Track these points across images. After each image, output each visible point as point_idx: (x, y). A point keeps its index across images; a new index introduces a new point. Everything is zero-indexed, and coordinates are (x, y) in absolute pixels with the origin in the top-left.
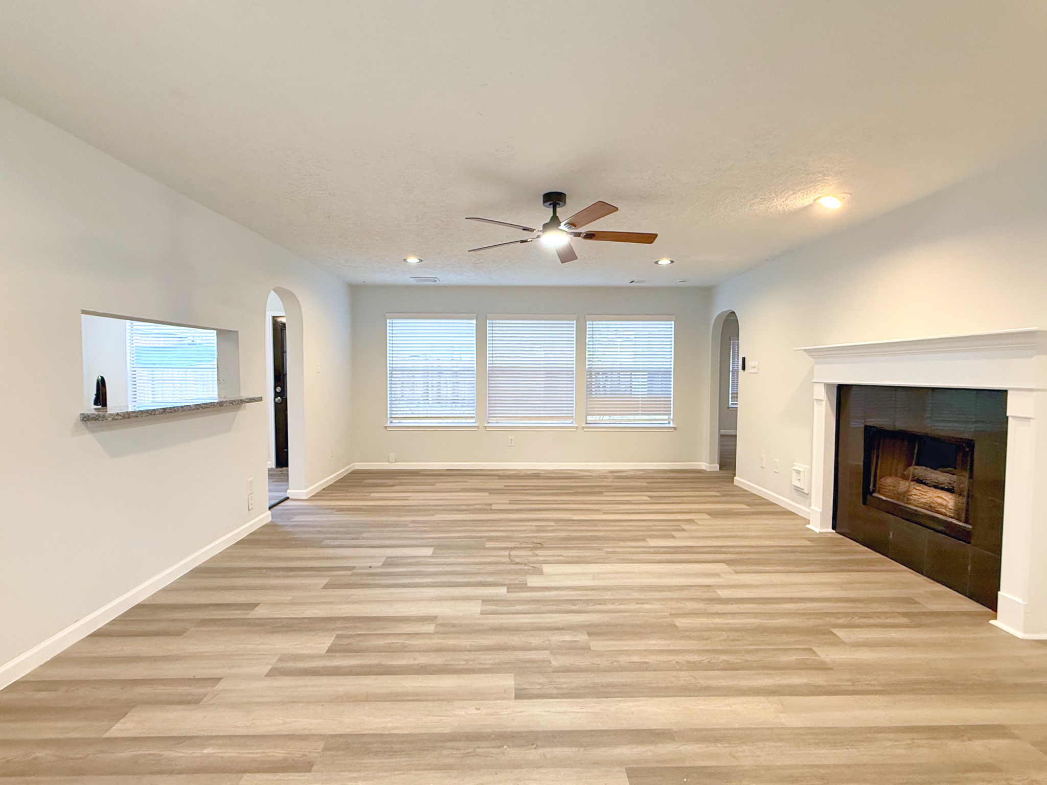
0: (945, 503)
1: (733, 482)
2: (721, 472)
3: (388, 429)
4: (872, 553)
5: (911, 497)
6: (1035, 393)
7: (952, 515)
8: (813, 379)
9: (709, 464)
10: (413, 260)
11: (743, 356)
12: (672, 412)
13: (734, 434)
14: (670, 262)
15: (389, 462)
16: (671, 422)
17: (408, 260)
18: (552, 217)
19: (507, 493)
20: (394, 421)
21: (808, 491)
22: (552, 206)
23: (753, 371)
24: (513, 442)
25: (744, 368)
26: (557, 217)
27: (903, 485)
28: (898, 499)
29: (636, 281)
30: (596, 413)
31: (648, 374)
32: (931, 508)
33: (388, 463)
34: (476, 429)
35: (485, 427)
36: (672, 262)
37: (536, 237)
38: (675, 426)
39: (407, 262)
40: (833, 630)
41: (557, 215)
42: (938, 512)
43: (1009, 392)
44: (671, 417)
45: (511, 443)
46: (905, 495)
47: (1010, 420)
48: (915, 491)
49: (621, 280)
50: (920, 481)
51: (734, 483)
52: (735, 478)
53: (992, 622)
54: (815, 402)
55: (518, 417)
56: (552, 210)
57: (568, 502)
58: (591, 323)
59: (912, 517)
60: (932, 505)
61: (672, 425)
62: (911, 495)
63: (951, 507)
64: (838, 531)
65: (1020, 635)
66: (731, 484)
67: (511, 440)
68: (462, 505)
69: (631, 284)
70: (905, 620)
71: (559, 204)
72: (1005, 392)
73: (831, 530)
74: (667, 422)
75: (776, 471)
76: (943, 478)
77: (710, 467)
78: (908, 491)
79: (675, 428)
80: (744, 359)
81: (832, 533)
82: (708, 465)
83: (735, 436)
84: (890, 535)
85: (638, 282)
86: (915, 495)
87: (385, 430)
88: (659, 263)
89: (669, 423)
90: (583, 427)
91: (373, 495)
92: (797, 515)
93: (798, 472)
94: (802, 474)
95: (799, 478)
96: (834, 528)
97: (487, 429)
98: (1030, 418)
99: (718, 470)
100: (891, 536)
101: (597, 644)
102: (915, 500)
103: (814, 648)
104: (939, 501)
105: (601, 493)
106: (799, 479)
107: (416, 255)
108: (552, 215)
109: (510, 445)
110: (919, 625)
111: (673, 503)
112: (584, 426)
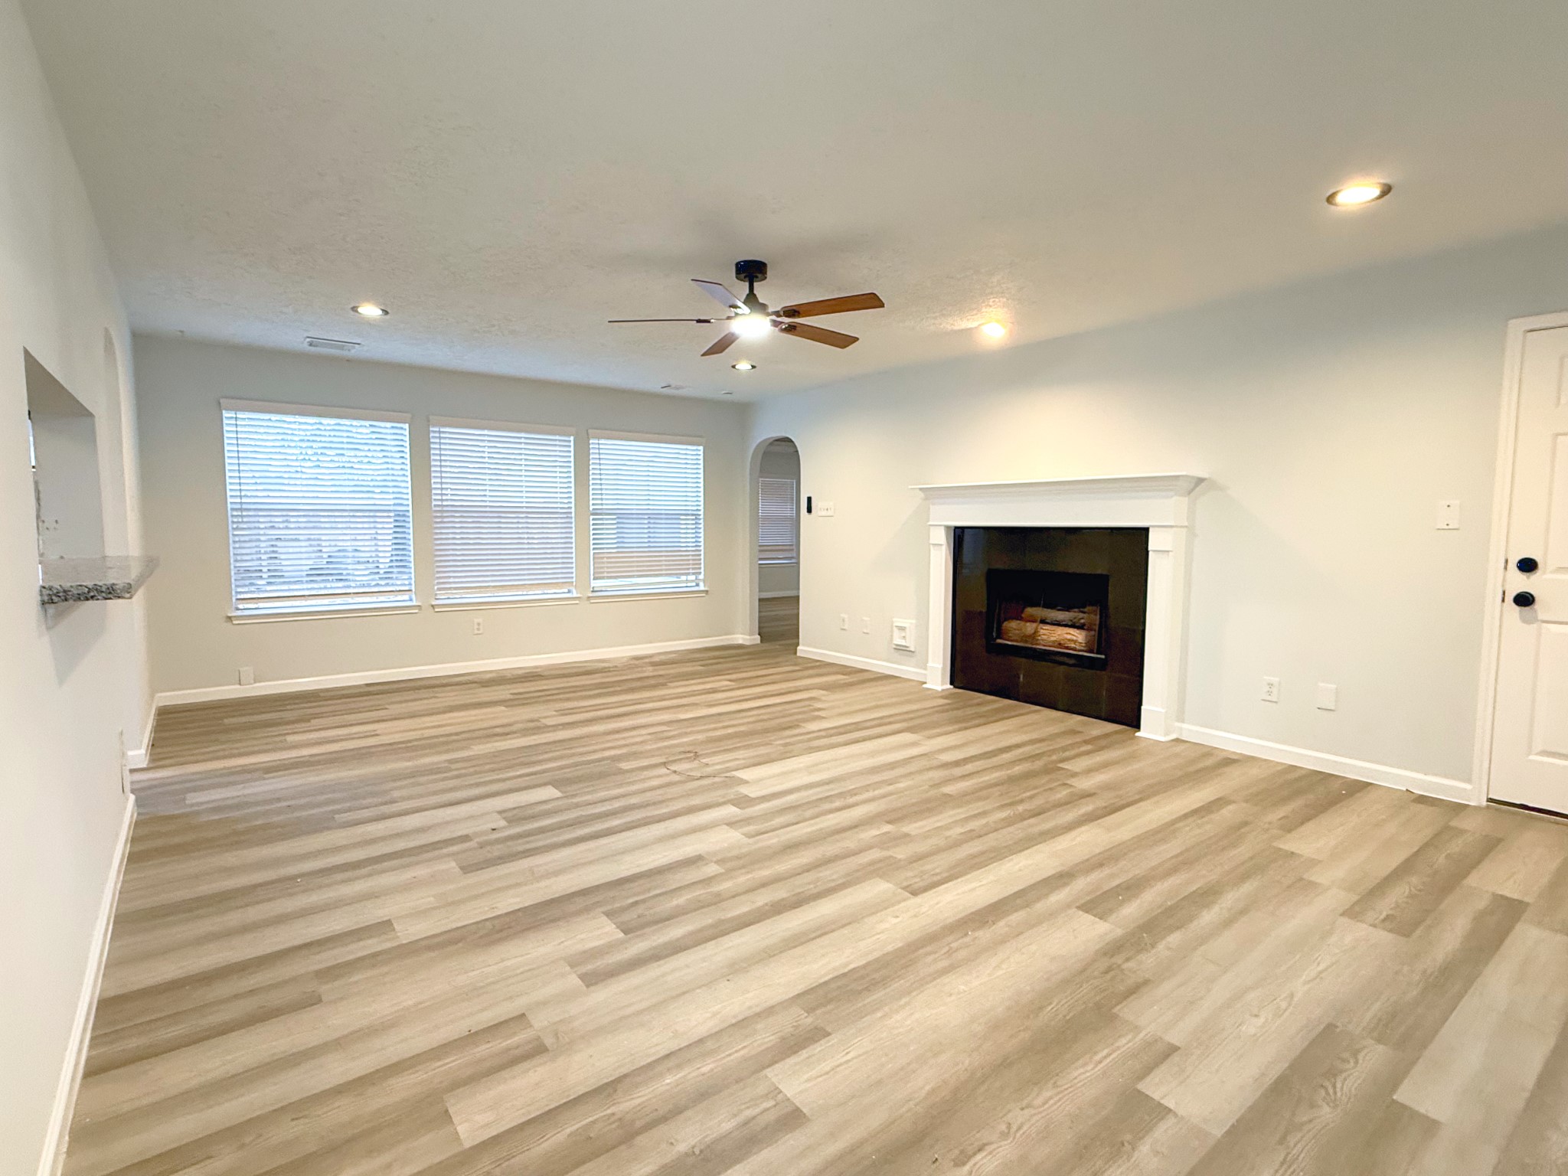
0: (1075, 638)
1: (796, 653)
2: (762, 645)
3: (235, 622)
4: (998, 701)
5: (1039, 638)
6: (1174, 529)
7: (1082, 648)
8: (928, 521)
9: (750, 635)
10: (370, 311)
11: (809, 496)
12: (702, 570)
13: (796, 594)
14: (751, 367)
15: (240, 684)
16: (701, 584)
17: (360, 310)
18: (748, 295)
19: (527, 704)
20: (241, 606)
21: (915, 648)
22: (747, 279)
23: (824, 513)
24: (481, 627)
25: (809, 510)
26: (755, 295)
27: (1030, 627)
28: (1026, 642)
29: (673, 386)
30: (605, 575)
31: (618, 518)
32: (1060, 645)
33: (238, 686)
34: (417, 611)
35: (433, 606)
36: (753, 367)
37: (725, 317)
38: (706, 589)
39: (357, 312)
40: (1060, 765)
41: (755, 292)
42: (1067, 648)
43: (1150, 530)
44: (701, 577)
45: (478, 629)
46: (1034, 636)
47: (1150, 554)
48: (1042, 631)
49: (652, 383)
50: (1043, 622)
51: (798, 654)
52: (799, 648)
53: (1137, 734)
54: (931, 546)
55: (488, 587)
56: (747, 284)
57: (640, 701)
58: (597, 441)
59: (1045, 656)
60: (1062, 642)
61: (702, 587)
62: (1040, 636)
63: (1080, 641)
64: (956, 685)
65: (1163, 739)
66: (793, 656)
67: (479, 624)
68: (496, 727)
69: (662, 390)
70: (1089, 747)
71: (757, 277)
72: (1146, 530)
73: (950, 686)
74: (694, 584)
75: (865, 631)
76: (1063, 616)
77: (750, 639)
78: (1036, 632)
79: (707, 591)
80: (809, 499)
81: (950, 689)
82: (748, 637)
83: (797, 598)
84: (1019, 678)
85: (677, 388)
86: (1044, 635)
87: (229, 624)
88: (737, 367)
89: (697, 585)
90: (589, 597)
91: (290, 738)
92: (900, 677)
93: (902, 629)
94: (907, 630)
95: (903, 635)
96: (951, 684)
97: (437, 610)
98: (1168, 551)
99: (759, 642)
100: (1021, 679)
101: (912, 828)
102: (1043, 640)
103: (1069, 782)
104: (1069, 637)
105: (664, 685)
106: (904, 637)
107: (377, 304)
108: (747, 292)
109: (476, 632)
110: (1102, 749)
111: (761, 685)
112: (591, 595)
